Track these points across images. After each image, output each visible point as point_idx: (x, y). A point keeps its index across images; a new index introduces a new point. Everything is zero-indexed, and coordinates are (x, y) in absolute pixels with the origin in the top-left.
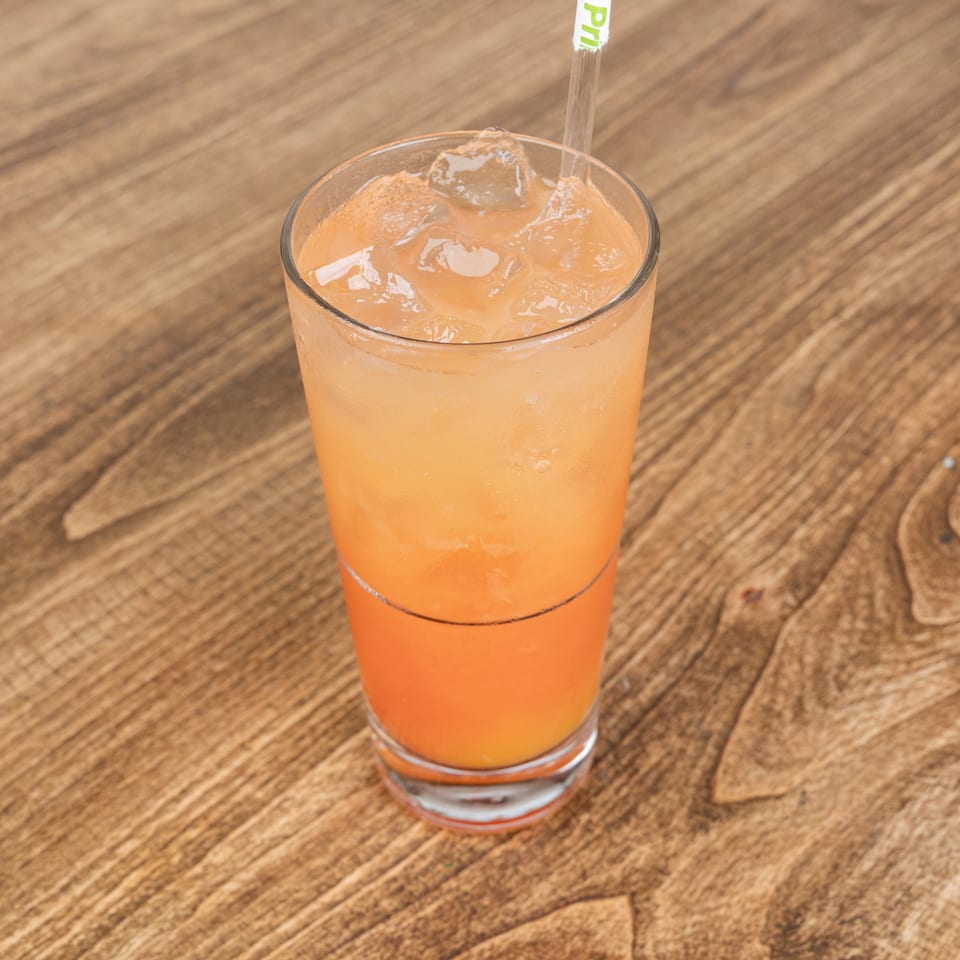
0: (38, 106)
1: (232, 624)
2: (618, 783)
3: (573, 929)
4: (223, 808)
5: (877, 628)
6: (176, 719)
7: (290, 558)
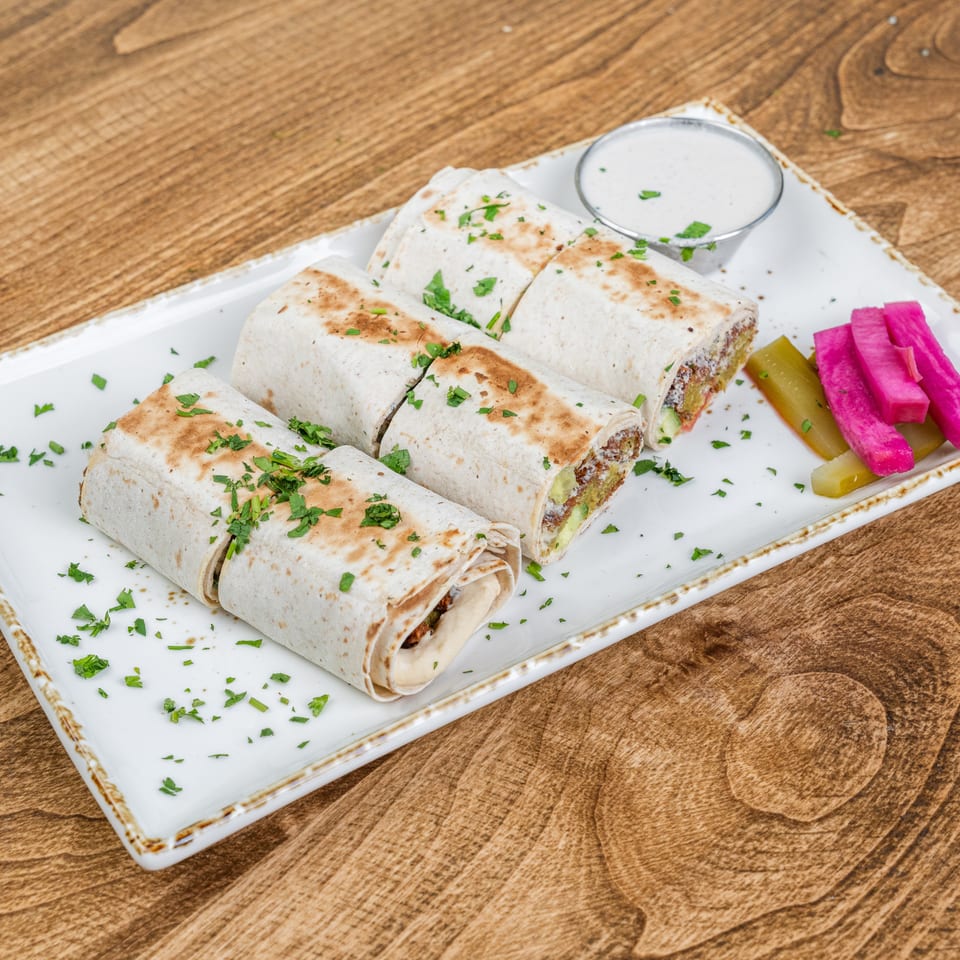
1: (258, 114)
5: (808, 130)
6: (210, 174)
7: (310, 71)
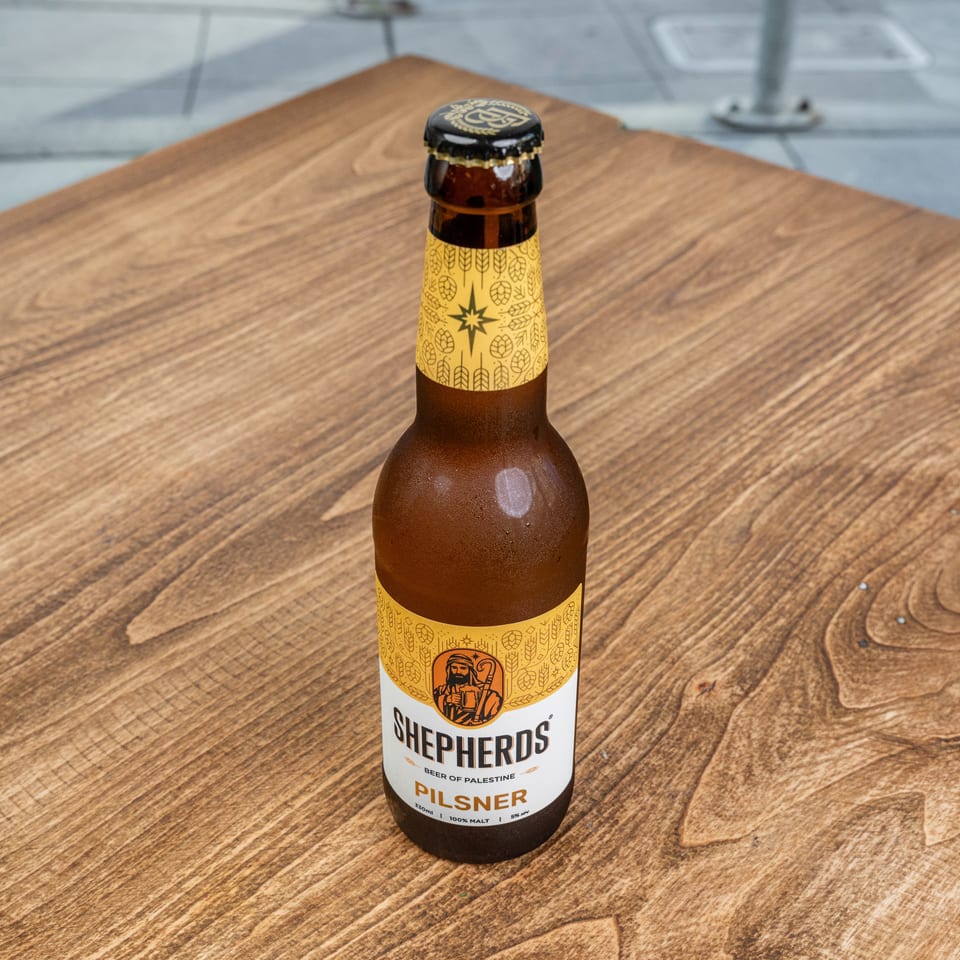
0: (89, 310)
1: (272, 710)
2: (602, 830)
3: (568, 943)
4: (271, 852)
5: (809, 712)
6: (228, 783)
7: (318, 659)
